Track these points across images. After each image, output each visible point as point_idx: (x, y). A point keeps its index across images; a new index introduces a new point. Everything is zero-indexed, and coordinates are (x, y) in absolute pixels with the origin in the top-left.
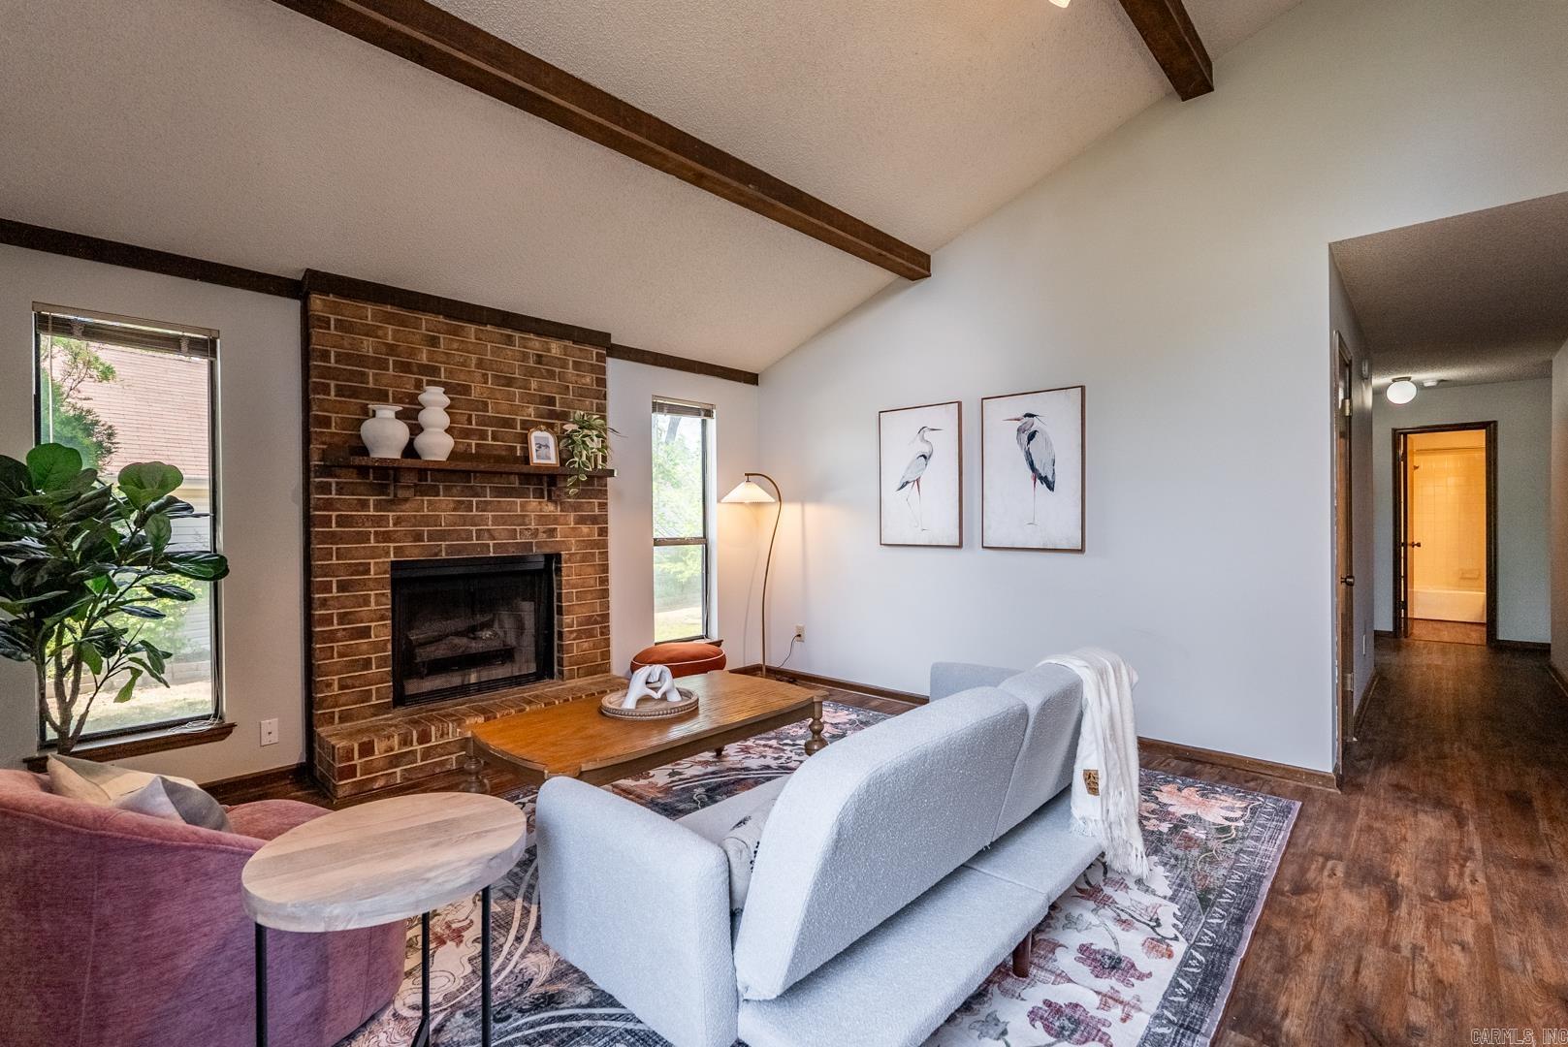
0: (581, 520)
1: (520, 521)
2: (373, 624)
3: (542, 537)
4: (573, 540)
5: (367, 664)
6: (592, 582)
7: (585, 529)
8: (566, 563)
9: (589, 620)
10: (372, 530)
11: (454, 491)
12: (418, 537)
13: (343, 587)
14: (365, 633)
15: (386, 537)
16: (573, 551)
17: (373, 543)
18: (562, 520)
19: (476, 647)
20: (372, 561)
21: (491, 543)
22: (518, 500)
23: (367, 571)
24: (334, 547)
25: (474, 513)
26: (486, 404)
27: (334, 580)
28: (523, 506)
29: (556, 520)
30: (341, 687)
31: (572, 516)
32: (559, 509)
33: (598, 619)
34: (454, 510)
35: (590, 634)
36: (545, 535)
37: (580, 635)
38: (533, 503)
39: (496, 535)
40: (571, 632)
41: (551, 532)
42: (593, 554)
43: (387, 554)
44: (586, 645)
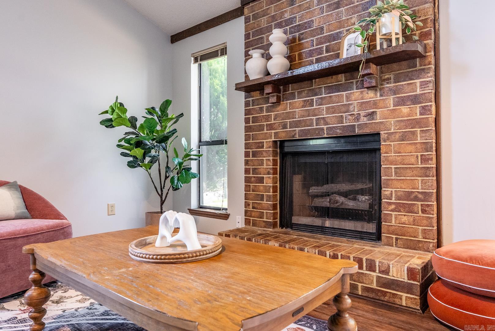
0: (401, 102)
1: (344, 109)
2: (265, 176)
3: (364, 120)
4: (392, 121)
5: (262, 198)
6: (413, 160)
7: (405, 110)
8: (385, 141)
9: (408, 195)
10: (265, 123)
11: (304, 94)
12: (285, 127)
13: (254, 156)
14: (261, 180)
15: (271, 127)
16: (392, 131)
17: (265, 131)
18: (381, 104)
19: (351, 204)
20: (265, 141)
21: (325, 127)
22: (344, 93)
23: (263, 147)
24: (251, 133)
25: (315, 107)
26: (322, 28)
27: (251, 150)
28: (348, 98)
29: (375, 104)
30: (253, 208)
31: (391, 100)
32: (378, 94)
33: (420, 196)
34: (303, 106)
35: (410, 210)
36: (365, 119)
37: (398, 208)
38: (356, 93)
39: (328, 120)
40: (390, 204)
41: (371, 115)
42: (414, 133)
43: (271, 137)
44: (404, 219)
